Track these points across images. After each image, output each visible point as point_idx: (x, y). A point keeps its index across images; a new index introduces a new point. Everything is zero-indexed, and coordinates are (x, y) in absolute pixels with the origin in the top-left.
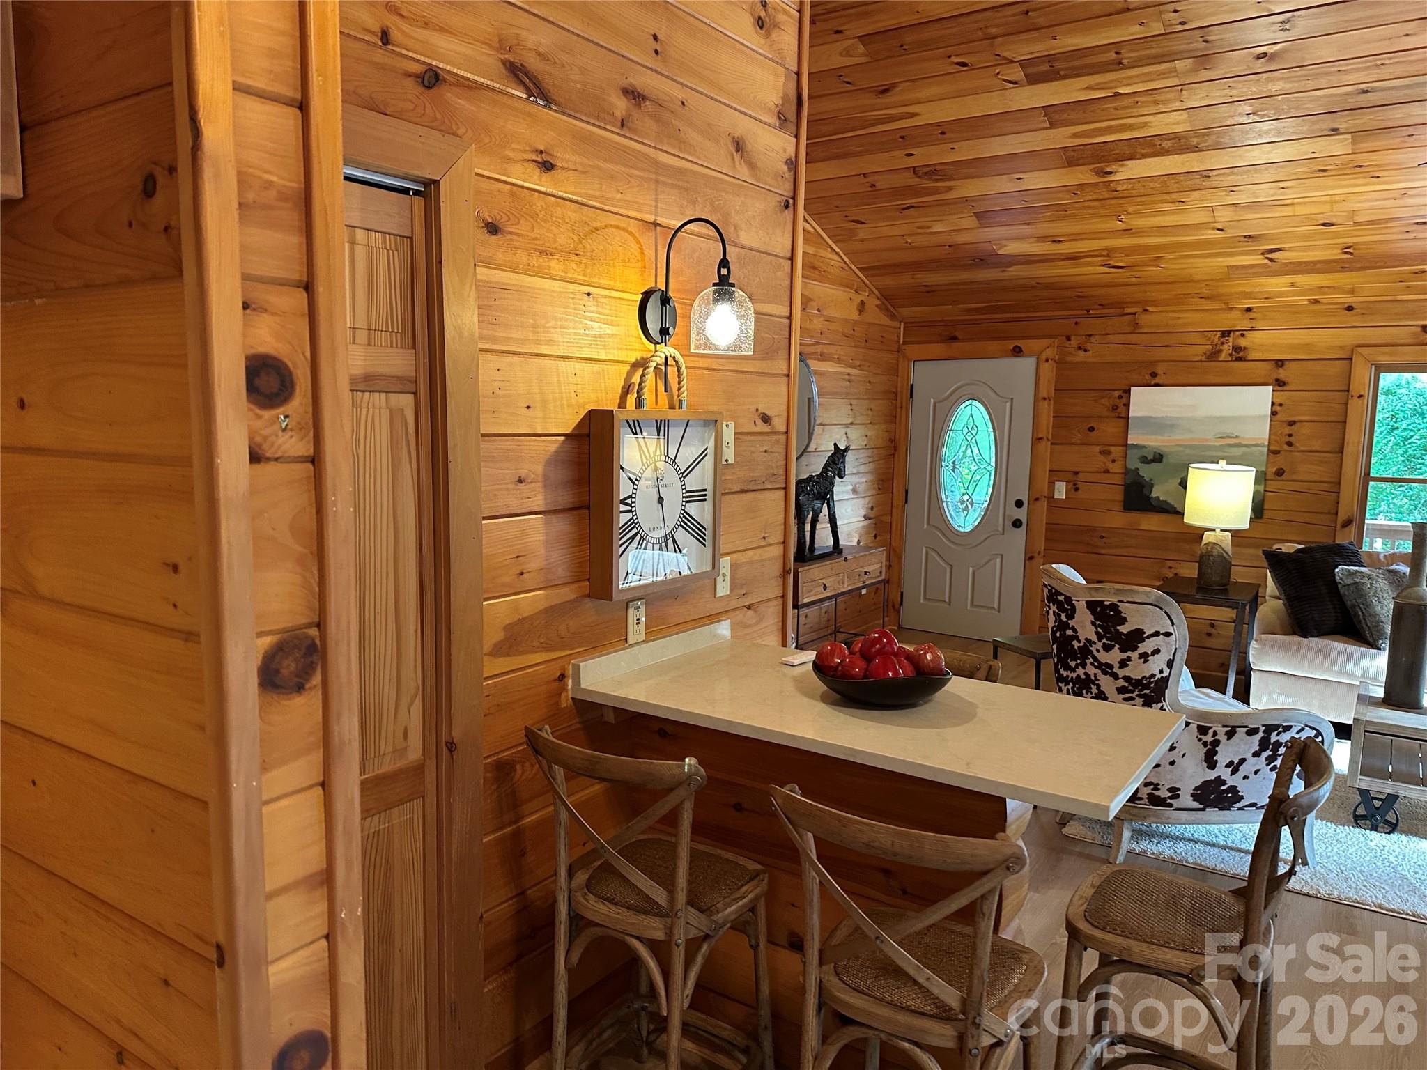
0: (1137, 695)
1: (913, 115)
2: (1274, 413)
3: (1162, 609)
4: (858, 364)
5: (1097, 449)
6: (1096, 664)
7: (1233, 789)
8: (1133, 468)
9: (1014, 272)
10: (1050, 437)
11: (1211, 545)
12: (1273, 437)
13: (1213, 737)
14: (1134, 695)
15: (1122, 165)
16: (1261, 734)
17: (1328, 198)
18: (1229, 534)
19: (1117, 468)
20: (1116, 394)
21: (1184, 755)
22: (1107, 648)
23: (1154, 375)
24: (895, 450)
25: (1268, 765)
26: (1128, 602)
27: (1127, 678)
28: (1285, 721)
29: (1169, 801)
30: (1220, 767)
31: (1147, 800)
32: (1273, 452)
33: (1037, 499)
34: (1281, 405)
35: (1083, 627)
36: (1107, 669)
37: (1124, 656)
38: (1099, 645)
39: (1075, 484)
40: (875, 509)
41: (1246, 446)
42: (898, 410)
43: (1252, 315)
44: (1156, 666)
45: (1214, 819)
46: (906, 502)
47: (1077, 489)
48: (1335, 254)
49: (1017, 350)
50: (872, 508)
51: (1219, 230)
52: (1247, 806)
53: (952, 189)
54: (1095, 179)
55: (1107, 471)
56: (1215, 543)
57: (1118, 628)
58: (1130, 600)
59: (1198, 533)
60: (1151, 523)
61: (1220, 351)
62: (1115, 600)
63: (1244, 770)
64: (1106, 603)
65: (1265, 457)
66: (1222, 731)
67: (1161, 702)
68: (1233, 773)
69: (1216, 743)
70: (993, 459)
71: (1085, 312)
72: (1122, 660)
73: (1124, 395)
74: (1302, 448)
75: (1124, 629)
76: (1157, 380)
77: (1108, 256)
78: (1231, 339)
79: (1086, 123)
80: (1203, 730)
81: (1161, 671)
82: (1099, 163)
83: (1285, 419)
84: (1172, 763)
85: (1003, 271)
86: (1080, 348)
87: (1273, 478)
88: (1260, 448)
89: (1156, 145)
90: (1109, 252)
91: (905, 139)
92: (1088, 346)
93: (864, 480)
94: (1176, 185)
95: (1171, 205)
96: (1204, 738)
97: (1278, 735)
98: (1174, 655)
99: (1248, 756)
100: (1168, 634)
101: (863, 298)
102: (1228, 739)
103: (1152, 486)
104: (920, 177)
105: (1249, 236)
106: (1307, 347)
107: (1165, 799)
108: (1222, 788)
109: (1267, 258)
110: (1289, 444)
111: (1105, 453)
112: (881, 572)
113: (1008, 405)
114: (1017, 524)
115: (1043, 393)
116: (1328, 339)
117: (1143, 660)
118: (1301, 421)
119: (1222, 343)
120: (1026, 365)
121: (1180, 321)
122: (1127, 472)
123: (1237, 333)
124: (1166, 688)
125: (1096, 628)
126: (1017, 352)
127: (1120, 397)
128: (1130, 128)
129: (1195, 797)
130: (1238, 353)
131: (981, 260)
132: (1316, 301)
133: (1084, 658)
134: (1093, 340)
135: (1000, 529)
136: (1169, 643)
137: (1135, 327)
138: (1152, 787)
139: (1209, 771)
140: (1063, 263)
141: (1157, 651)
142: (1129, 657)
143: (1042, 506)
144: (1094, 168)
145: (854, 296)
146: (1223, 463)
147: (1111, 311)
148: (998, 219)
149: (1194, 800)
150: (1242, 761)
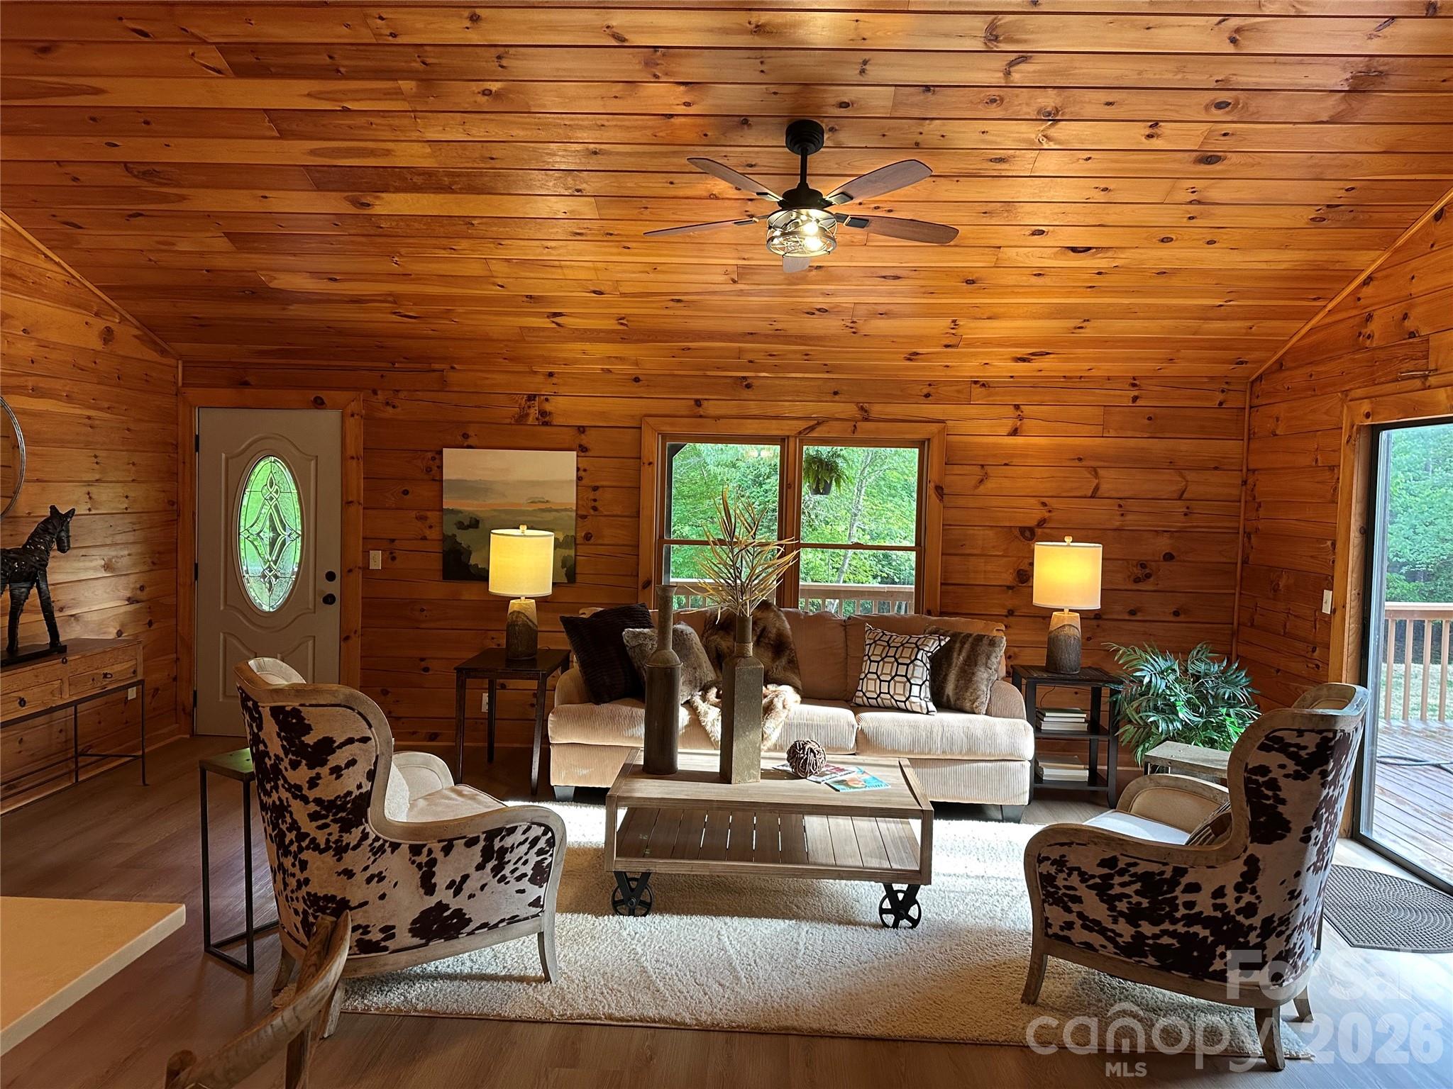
0: (332, 821)
1: (97, 91)
2: (579, 478)
3: (353, 710)
4: (106, 406)
5: (413, 514)
6: (286, 786)
7: (459, 913)
8: (450, 534)
9: (295, 310)
10: (362, 501)
11: (515, 614)
12: (580, 502)
13: (428, 856)
14: (328, 821)
15: (377, 198)
16: (482, 843)
17: (590, 264)
18: (533, 601)
19: (433, 534)
20: (430, 455)
21: (396, 884)
22: (295, 765)
23: (466, 436)
24: (178, 516)
25: (494, 877)
26: (311, 705)
27: (318, 801)
28: (508, 823)
29: (383, 944)
30: (439, 890)
31: (356, 949)
32: (581, 517)
33: (350, 571)
34: (585, 470)
35: (271, 739)
36: (296, 790)
37: (313, 773)
38: (286, 761)
39: (391, 553)
40: (147, 590)
41: (557, 511)
42: (181, 466)
43: (554, 380)
44: (353, 781)
45: (441, 952)
46: (196, 578)
47: (394, 559)
48: (611, 324)
49: (319, 401)
50: (142, 588)
51: (499, 285)
52: (478, 928)
53: (185, 199)
54: (353, 210)
55: (424, 538)
56: (519, 612)
57: (303, 738)
58: (314, 702)
59: (506, 600)
60: (468, 592)
61: (527, 415)
62: (296, 704)
63: (469, 887)
64: (287, 709)
65: (574, 522)
66: (437, 847)
67: (362, 824)
68: (456, 894)
69: (432, 863)
70: (300, 528)
71: (391, 365)
72: (311, 778)
73: (437, 456)
74: (606, 513)
75: (310, 739)
76: (470, 442)
77: (395, 302)
78: (537, 404)
79: (325, 139)
80: (415, 850)
81: (360, 787)
82: (352, 191)
83: (590, 484)
84: (383, 897)
85: (284, 309)
86: (387, 404)
87: (582, 542)
88: (569, 513)
89: (407, 179)
90: (395, 299)
91: (97, 120)
92: (397, 402)
93: (126, 552)
94: (442, 230)
95: (443, 252)
96: (418, 859)
97: (501, 840)
98: (376, 763)
99: (471, 870)
100: (365, 740)
101: (109, 324)
102: (446, 856)
103: (470, 553)
104: (135, 176)
105: (531, 297)
106: (602, 414)
107: (378, 942)
108: (445, 914)
109: (553, 322)
110: (595, 509)
111: (422, 518)
112: (134, 672)
113: (313, 463)
114: (329, 599)
115: (351, 451)
116: (622, 407)
117: (334, 776)
118: (603, 487)
119: (529, 407)
120: (328, 420)
121: (487, 382)
122: (445, 538)
123: (542, 397)
124: (369, 806)
125: (281, 741)
126: (319, 403)
127: (433, 459)
128: (372, 153)
129: (414, 932)
130: (544, 417)
131: (253, 293)
132: (609, 371)
133: (276, 779)
134: (402, 395)
135: (311, 606)
136: (367, 751)
137: (443, 385)
138: (361, 931)
139: (428, 897)
140: (347, 306)
141: (352, 763)
142: (318, 774)
143: (358, 576)
144: (348, 196)
145: (92, 320)
146: (523, 528)
147: (419, 365)
148: (256, 245)
149: (413, 937)
150: (465, 878)
